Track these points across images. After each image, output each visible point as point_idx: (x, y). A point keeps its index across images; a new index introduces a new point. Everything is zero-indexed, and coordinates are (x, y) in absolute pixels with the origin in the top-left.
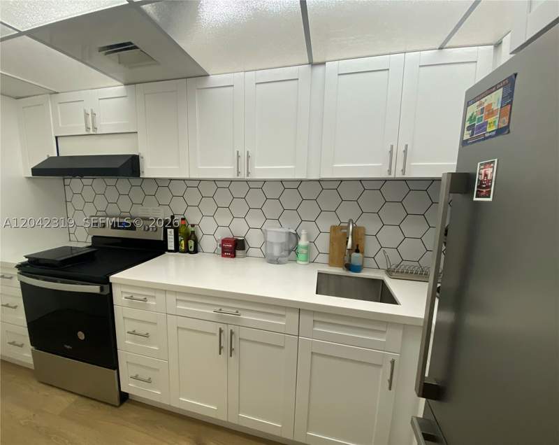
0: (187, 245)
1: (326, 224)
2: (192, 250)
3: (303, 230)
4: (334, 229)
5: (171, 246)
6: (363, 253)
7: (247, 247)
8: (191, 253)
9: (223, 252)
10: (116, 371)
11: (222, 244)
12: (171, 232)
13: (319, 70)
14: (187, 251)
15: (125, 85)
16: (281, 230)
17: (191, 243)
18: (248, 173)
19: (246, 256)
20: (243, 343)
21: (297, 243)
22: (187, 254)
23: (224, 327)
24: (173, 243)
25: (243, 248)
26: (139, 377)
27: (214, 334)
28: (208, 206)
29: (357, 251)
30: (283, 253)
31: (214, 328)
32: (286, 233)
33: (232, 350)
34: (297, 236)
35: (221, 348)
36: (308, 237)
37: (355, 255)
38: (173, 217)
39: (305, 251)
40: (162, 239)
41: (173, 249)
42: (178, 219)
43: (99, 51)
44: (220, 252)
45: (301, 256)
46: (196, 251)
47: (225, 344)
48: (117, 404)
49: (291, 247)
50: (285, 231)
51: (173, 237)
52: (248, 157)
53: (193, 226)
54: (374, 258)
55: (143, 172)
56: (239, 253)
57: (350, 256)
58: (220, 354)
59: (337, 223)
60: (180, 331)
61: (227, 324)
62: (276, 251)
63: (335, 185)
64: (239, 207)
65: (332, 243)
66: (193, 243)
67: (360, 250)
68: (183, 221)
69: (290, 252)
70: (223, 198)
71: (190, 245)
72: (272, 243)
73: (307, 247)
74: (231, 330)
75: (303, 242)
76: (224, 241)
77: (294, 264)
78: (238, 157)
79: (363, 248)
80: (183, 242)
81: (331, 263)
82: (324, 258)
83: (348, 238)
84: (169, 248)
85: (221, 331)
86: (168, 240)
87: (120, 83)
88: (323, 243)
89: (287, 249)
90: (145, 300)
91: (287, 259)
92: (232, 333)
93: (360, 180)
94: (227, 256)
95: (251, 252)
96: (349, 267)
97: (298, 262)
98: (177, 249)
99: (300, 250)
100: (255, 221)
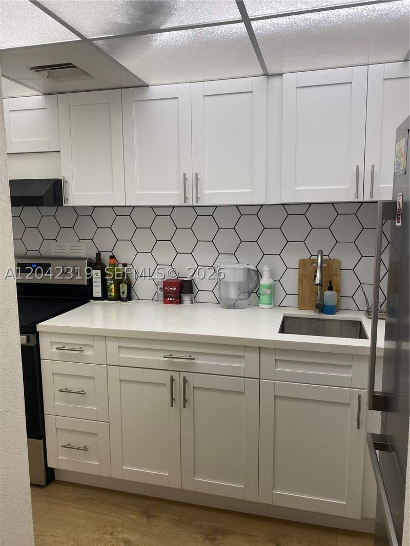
0: (118, 290)
1: (293, 258)
2: (125, 296)
3: (266, 266)
4: (303, 263)
5: (97, 291)
6: (338, 291)
7: (195, 290)
8: (122, 300)
9: (165, 297)
10: (42, 441)
11: (164, 286)
12: (96, 275)
13: (275, 81)
14: (118, 298)
15: (45, 94)
16: (238, 266)
17: (124, 288)
18: (197, 199)
19: (194, 301)
20: (198, 393)
21: (258, 282)
22: (119, 302)
23: (176, 376)
24: (100, 288)
25: (191, 291)
26: (72, 445)
27: (164, 385)
28: (144, 240)
29: (331, 289)
30: (241, 296)
31: (165, 378)
32: (244, 269)
33: (185, 401)
34: (258, 274)
35: (172, 399)
36: (272, 274)
37: (328, 293)
38: (98, 254)
39: (268, 292)
40: (86, 284)
41: (100, 295)
42: (106, 258)
43: (31, 70)
44: (162, 299)
45: (264, 298)
46: (129, 298)
47: (178, 395)
48: (43, 483)
49: (251, 287)
50: (242, 268)
51: (100, 280)
52: (197, 179)
53: (125, 265)
54: (352, 297)
55: (67, 200)
56: (185, 297)
57: (322, 295)
58: (172, 406)
59: (306, 256)
60: (123, 384)
61: (180, 371)
62: (233, 293)
63: (303, 209)
64: (184, 240)
65: (301, 281)
66: (126, 286)
67: (334, 288)
68: (112, 260)
69: (250, 293)
70: (163, 229)
71: (121, 291)
72: (227, 283)
73: (271, 287)
74: (184, 378)
75: (265, 281)
76: (167, 283)
77: (256, 308)
78: (185, 179)
79: (339, 286)
80: (113, 287)
81: (301, 305)
82: (292, 300)
83: (316, 272)
84: (95, 295)
85: (172, 380)
86: (94, 284)
87: (37, 93)
88: (291, 282)
89: (246, 290)
90: (81, 350)
91: (246, 302)
92: (185, 381)
93: (333, 203)
94: (171, 302)
95: (201, 296)
96: (322, 308)
97: (261, 306)
98: (105, 296)
99: (261, 291)
100: (205, 256)
